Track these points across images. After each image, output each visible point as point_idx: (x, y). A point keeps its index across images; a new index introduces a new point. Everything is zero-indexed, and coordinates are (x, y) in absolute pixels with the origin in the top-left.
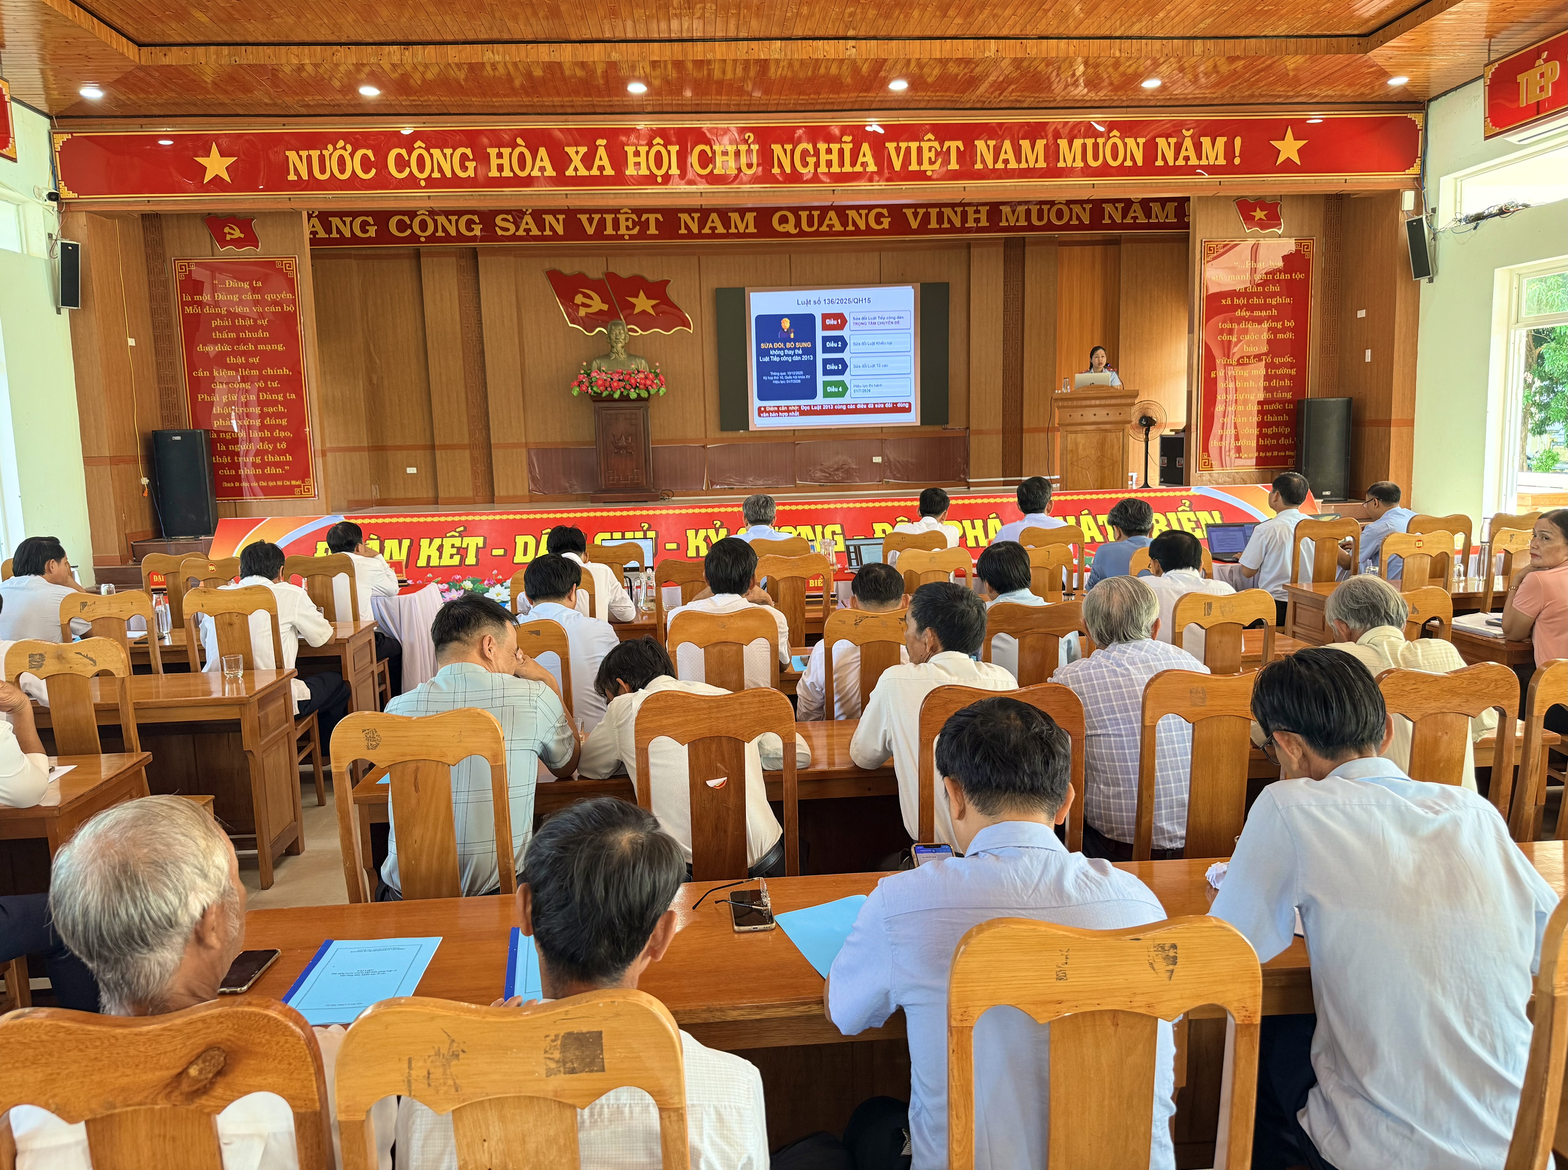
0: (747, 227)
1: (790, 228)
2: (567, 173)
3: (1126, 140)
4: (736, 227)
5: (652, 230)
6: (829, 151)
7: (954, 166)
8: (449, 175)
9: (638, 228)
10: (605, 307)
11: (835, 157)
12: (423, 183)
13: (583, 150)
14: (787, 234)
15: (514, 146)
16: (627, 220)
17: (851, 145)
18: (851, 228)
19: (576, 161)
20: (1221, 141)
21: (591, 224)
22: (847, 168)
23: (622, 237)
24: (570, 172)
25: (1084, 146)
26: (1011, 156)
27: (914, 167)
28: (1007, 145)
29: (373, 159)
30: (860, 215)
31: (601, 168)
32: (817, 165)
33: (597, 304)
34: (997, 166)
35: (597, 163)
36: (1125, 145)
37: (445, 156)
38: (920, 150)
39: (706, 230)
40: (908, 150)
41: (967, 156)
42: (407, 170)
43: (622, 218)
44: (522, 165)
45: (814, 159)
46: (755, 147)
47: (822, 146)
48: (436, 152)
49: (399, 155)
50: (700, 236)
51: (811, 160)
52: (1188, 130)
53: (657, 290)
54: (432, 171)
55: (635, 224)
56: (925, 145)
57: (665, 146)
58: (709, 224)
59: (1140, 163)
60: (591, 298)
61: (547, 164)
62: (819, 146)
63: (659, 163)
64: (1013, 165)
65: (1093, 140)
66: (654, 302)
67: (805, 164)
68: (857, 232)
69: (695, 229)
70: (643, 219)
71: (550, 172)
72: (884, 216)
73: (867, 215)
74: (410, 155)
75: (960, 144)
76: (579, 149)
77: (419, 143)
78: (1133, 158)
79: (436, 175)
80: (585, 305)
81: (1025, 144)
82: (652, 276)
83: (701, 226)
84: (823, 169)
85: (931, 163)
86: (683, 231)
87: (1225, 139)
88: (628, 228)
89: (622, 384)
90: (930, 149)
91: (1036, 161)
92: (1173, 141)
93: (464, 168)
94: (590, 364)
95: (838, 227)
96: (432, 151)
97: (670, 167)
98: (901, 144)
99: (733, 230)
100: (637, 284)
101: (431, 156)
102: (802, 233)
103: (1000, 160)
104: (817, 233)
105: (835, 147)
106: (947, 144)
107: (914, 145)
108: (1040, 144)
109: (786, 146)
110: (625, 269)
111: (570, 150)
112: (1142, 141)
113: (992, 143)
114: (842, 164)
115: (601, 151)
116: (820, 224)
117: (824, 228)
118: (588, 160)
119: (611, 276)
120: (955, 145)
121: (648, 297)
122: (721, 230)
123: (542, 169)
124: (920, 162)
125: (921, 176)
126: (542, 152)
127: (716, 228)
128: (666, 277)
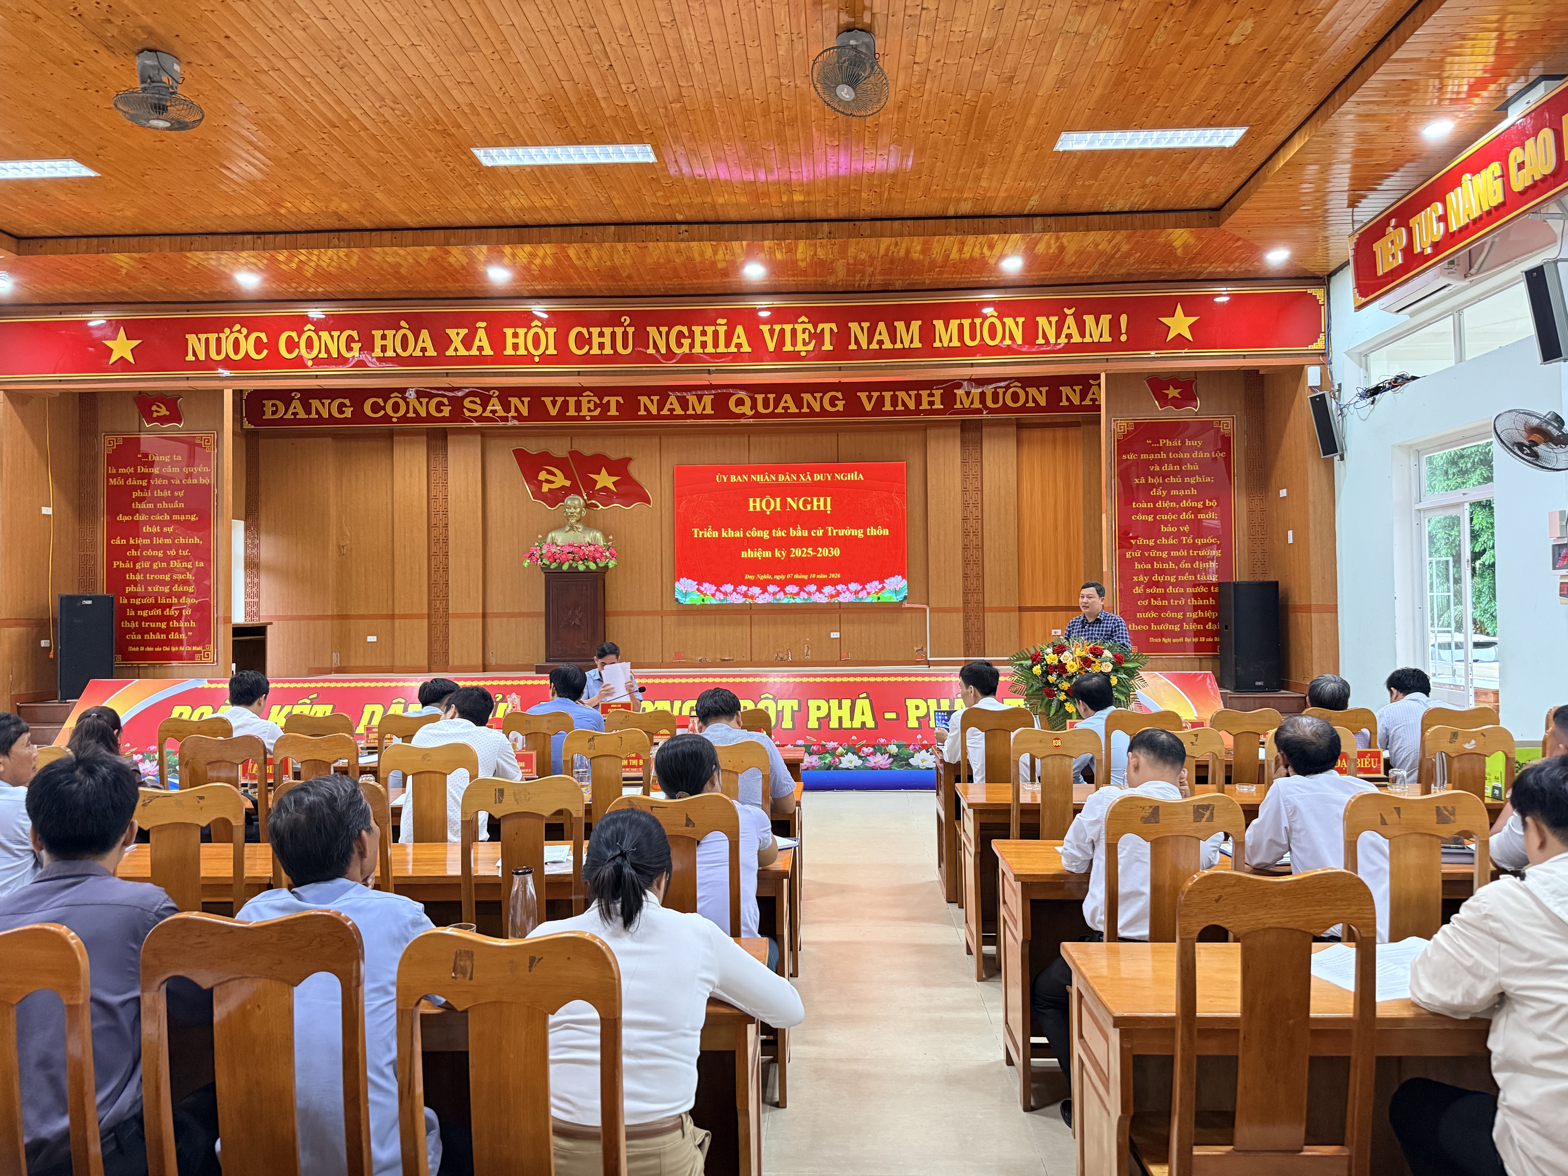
0: (704, 409)
1: (746, 409)
2: (447, 353)
3: (1005, 320)
4: (694, 409)
5: (613, 412)
6: (704, 333)
7: (827, 346)
8: (335, 355)
9: (599, 409)
10: (568, 483)
11: (709, 339)
12: (310, 363)
13: (464, 332)
14: (743, 415)
15: (398, 328)
16: (589, 402)
17: (725, 328)
18: (805, 410)
19: (457, 342)
20: (1105, 319)
21: (554, 405)
22: (722, 349)
23: (583, 418)
24: (450, 352)
25: (961, 327)
26: (885, 337)
27: (788, 347)
28: (881, 326)
29: (265, 340)
30: (815, 398)
31: (480, 348)
32: (692, 346)
33: (560, 480)
34: (871, 347)
35: (477, 343)
36: (1004, 324)
37: (332, 337)
38: (794, 332)
39: (665, 412)
40: (782, 331)
41: (842, 338)
42: (297, 351)
43: (584, 400)
44: (405, 347)
45: (690, 340)
46: (631, 330)
47: (697, 329)
48: (324, 335)
49: (290, 337)
50: (659, 417)
51: (686, 342)
52: (1069, 308)
53: (618, 468)
54: (320, 352)
55: (596, 406)
56: (799, 327)
57: (543, 328)
58: (668, 406)
59: (1019, 341)
60: (554, 475)
61: (429, 344)
62: (693, 328)
63: (536, 345)
64: (888, 345)
65: (970, 320)
66: (615, 479)
67: (680, 345)
68: (812, 413)
69: (654, 410)
70: (604, 401)
71: (431, 352)
72: (838, 399)
73: (822, 398)
74: (299, 337)
75: (834, 326)
76: (460, 330)
77: (309, 326)
78: (1012, 337)
79: (323, 355)
80: (548, 481)
81: (900, 325)
82: (614, 455)
83: (660, 407)
84: (697, 349)
85: (805, 344)
86: (642, 412)
87: (1110, 316)
88: (589, 410)
89: (571, 556)
90: (804, 331)
91: (912, 342)
92: (1054, 319)
93: (349, 349)
94: (546, 537)
95: (793, 409)
96: (320, 333)
97: (547, 348)
98: (775, 326)
99: (690, 412)
100: (599, 462)
101: (320, 337)
102: (757, 415)
103: (875, 341)
104: (772, 415)
105: (710, 329)
106: (821, 326)
107: (788, 328)
108: (916, 325)
109: (661, 329)
110: (588, 447)
111: (452, 332)
112: (1021, 320)
113: (866, 325)
114: (716, 345)
115: (481, 334)
116: (776, 407)
117: (780, 410)
118: (467, 342)
119: (574, 454)
120: (828, 327)
121: (610, 474)
122: (679, 411)
123: (424, 350)
124: (794, 344)
125: (795, 356)
126: (425, 334)
127: (674, 410)
128: (627, 455)
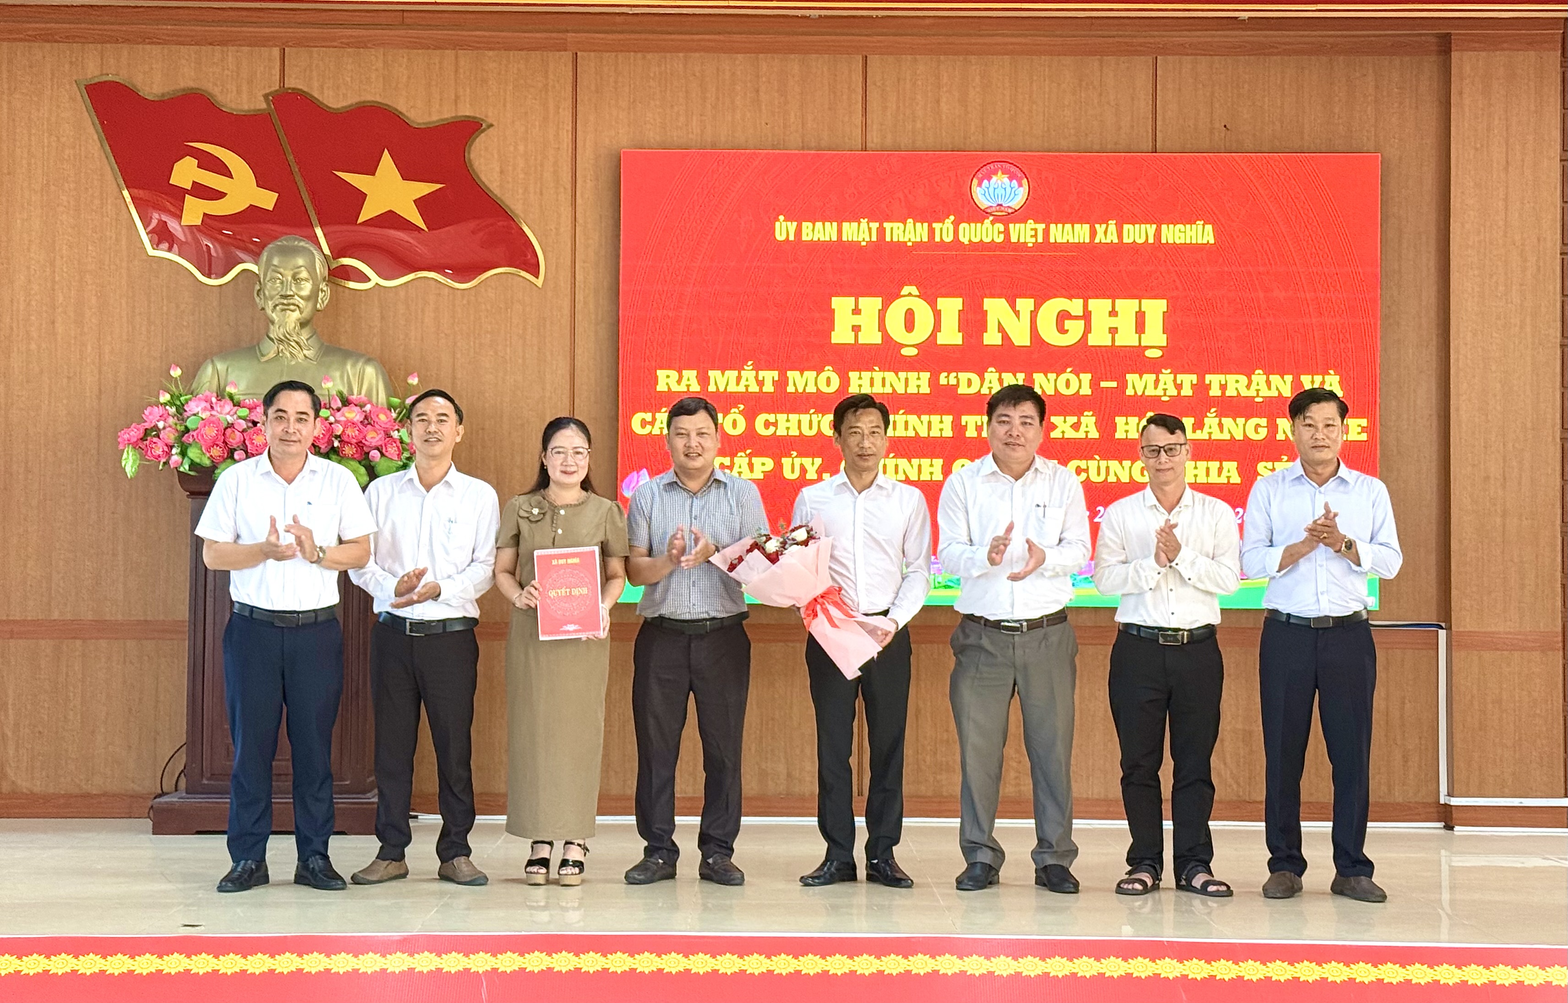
82: (423, 110)
94: (191, 373)
110: (339, 84)
121: (408, 173)
128: (466, 111)
